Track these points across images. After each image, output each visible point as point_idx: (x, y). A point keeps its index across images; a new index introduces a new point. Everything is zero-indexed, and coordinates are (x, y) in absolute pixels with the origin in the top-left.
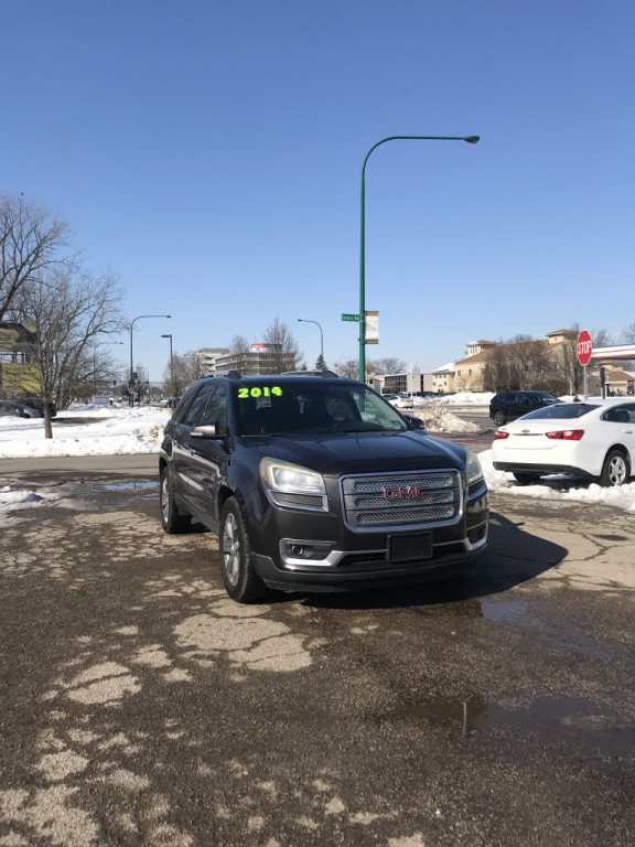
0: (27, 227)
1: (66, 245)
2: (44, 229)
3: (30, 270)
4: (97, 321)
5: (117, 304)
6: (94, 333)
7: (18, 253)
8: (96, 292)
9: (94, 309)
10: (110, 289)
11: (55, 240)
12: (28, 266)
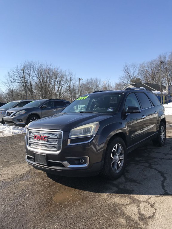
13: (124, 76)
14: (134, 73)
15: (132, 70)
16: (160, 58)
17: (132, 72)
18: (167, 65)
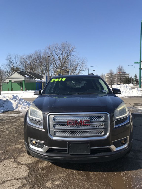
0: (67, 49)
1: (75, 52)
2: (70, 49)
3: (68, 58)
4: (81, 68)
5: (86, 64)
6: (81, 71)
7: (65, 54)
8: (81, 62)
9: (81, 65)
10: (84, 61)
11: (73, 51)
12: (67, 57)
13: (7, 64)
14: (16, 62)
15: (14, 60)
16: (37, 53)
17: (14, 62)
18: (42, 60)
